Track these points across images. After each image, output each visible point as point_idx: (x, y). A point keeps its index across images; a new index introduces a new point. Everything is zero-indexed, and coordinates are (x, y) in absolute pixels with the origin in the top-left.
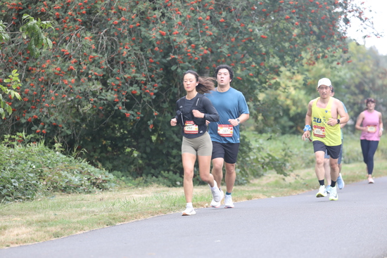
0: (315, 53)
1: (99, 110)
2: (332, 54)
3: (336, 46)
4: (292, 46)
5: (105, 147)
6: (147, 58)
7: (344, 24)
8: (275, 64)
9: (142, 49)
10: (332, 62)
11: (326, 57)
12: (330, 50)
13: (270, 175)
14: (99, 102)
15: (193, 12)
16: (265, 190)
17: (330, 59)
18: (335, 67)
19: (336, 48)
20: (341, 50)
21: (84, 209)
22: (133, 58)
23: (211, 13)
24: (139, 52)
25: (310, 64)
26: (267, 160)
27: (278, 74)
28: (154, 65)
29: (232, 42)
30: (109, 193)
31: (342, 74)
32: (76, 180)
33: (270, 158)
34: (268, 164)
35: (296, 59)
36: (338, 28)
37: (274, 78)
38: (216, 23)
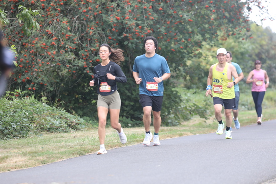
0: (227, 32)
1: (73, 73)
2: (239, 32)
3: (242, 26)
4: (211, 27)
5: (77, 99)
6: (107, 36)
7: (248, 10)
8: (199, 39)
9: (103, 30)
10: (239, 38)
11: (235, 34)
12: (237, 29)
13: (195, 119)
14: (73, 67)
15: (139, 2)
16: (192, 129)
17: (238, 36)
18: (241, 42)
19: (242, 28)
20: (245, 29)
21: (63, 143)
22: (97, 36)
23: (153, 3)
24: (101, 32)
25: (223, 40)
26: (193, 108)
27: (200, 47)
28: (112, 41)
29: (167, 24)
30: (80, 132)
31: (246, 46)
32: (57, 123)
33: (195, 107)
34: (193, 111)
35: (213, 36)
36: (243, 13)
37: (197, 50)
38: (156, 11)
